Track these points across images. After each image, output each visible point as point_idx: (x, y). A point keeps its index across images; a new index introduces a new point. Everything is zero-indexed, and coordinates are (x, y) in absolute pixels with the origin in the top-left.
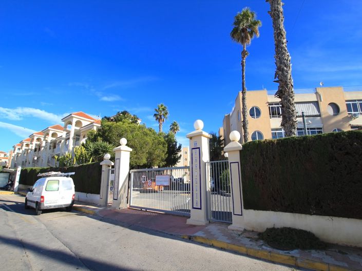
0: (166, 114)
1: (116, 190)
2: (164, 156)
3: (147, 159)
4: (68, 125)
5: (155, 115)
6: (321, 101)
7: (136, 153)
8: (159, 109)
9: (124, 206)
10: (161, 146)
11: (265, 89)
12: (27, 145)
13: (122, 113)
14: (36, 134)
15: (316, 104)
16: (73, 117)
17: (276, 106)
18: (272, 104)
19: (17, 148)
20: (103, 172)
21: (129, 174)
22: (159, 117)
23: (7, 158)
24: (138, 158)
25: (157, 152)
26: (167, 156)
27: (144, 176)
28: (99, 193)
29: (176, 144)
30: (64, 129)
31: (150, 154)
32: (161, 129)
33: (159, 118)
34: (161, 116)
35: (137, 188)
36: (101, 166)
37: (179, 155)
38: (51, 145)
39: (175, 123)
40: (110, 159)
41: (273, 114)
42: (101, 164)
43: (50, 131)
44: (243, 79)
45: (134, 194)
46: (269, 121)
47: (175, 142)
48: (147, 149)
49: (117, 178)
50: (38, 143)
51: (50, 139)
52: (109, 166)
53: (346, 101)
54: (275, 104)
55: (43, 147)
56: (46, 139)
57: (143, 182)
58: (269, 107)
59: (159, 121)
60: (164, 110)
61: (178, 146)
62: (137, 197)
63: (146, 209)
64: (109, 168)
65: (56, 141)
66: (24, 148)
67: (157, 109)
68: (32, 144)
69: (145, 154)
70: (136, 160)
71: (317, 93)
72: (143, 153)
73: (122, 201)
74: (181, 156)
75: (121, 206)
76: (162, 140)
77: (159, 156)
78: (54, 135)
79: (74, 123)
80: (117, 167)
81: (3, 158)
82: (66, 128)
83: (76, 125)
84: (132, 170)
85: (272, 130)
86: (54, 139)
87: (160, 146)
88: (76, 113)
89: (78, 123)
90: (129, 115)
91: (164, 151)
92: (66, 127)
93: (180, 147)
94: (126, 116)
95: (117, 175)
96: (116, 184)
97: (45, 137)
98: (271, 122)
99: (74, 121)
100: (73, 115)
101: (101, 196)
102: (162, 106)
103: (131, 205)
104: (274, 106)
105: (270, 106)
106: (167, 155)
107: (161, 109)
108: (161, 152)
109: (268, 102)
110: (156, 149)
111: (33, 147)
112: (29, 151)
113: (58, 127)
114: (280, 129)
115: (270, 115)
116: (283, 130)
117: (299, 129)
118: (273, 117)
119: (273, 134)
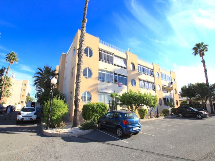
6: (128, 60)
11: (98, 38)
15: (125, 61)
17: (104, 53)
39: (13, 53)
41: (101, 58)
46: (98, 62)
53: (138, 64)
58: (99, 52)
71: (126, 54)
85: (99, 70)
98: (99, 64)
104: (102, 52)
109: (99, 48)
114: (104, 71)
115: (99, 58)
116: (106, 72)
117: (115, 74)
118: (101, 60)
119: (99, 73)
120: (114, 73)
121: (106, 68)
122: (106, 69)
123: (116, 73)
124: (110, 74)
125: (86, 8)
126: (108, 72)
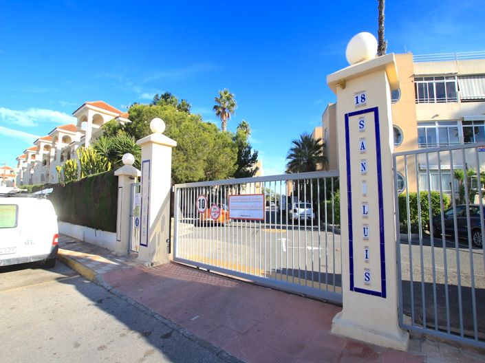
0: (233, 105)
1: (144, 226)
2: (232, 166)
3: (206, 170)
4: (83, 123)
5: (216, 107)
7: (187, 160)
8: (221, 97)
9: (161, 258)
10: (228, 150)
11: (410, 52)
12: (34, 156)
13: (163, 97)
14: (42, 139)
16: (88, 109)
17: (427, 82)
18: (421, 79)
19: (21, 161)
20: (120, 190)
21: (172, 194)
22: (221, 110)
23: (14, 176)
24: (191, 169)
25: (222, 159)
26: (237, 167)
27: (202, 198)
28: (114, 230)
29: (249, 152)
30: (78, 128)
31: (210, 162)
32: (225, 128)
33: (221, 112)
34: (224, 109)
35: (188, 219)
36: (117, 177)
37: (254, 168)
38: (64, 154)
39: (244, 123)
40: (134, 165)
41: (421, 97)
42: (116, 173)
43: (60, 133)
44: (380, 23)
45: (183, 229)
46: (415, 108)
47: (247, 147)
48: (205, 153)
49: (145, 202)
50: (47, 152)
51: (61, 145)
52: (132, 178)
54: (426, 79)
55: (52, 157)
56: (56, 146)
57: (201, 210)
58: (415, 84)
59: (222, 117)
60: (228, 99)
61: (252, 153)
62: (188, 236)
63: (209, 268)
64: (132, 181)
65: (69, 148)
66: (30, 160)
67: (219, 98)
68: (38, 154)
69: (201, 161)
70: (187, 172)
72: (198, 159)
73: (157, 248)
74: (257, 169)
75: (155, 259)
76: (230, 141)
77: (224, 167)
78: (65, 139)
79: (90, 119)
80: (145, 179)
81: (9, 176)
82: (81, 126)
83: (94, 122)
84: (177, 186)
85: (420, 123)
86: (67, 145)
87: (226, 149)
88: (92, 102)
89: (97, 119)
90: (174, 99)
91: (233, 158)
92: (79, 125)
93: (255, 156)
94: (168, 100)
95: (145, 195)
96: (145, 214)
97: (54, 143)
98: (417, 111)
99: (91, 115)
100: (87, 105)
101: (119, 235)
102: (225, 93)
103: (177, 256)
104: (424, 82)
105: (418, 82)
106: (238, 165)
107: (224, 98)
108: (228, 160)
109: (414, 75)
110: (220, 154)
111: (40, 158)
112: (36, 164)
113: (70, 128)
114: (433, 123)
115: (416, 98)
116: (437, 124)
117: (464, 123)
118: (422, 101)
119: (419, 130)
120: (460, 123)
121: (437, 116)
122: (436, 119)
123: (465, 120)
124: (448, 126)
125: (382, 18)
126: (441, 122)
